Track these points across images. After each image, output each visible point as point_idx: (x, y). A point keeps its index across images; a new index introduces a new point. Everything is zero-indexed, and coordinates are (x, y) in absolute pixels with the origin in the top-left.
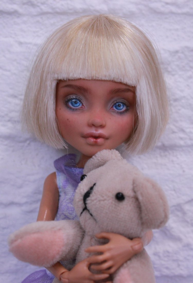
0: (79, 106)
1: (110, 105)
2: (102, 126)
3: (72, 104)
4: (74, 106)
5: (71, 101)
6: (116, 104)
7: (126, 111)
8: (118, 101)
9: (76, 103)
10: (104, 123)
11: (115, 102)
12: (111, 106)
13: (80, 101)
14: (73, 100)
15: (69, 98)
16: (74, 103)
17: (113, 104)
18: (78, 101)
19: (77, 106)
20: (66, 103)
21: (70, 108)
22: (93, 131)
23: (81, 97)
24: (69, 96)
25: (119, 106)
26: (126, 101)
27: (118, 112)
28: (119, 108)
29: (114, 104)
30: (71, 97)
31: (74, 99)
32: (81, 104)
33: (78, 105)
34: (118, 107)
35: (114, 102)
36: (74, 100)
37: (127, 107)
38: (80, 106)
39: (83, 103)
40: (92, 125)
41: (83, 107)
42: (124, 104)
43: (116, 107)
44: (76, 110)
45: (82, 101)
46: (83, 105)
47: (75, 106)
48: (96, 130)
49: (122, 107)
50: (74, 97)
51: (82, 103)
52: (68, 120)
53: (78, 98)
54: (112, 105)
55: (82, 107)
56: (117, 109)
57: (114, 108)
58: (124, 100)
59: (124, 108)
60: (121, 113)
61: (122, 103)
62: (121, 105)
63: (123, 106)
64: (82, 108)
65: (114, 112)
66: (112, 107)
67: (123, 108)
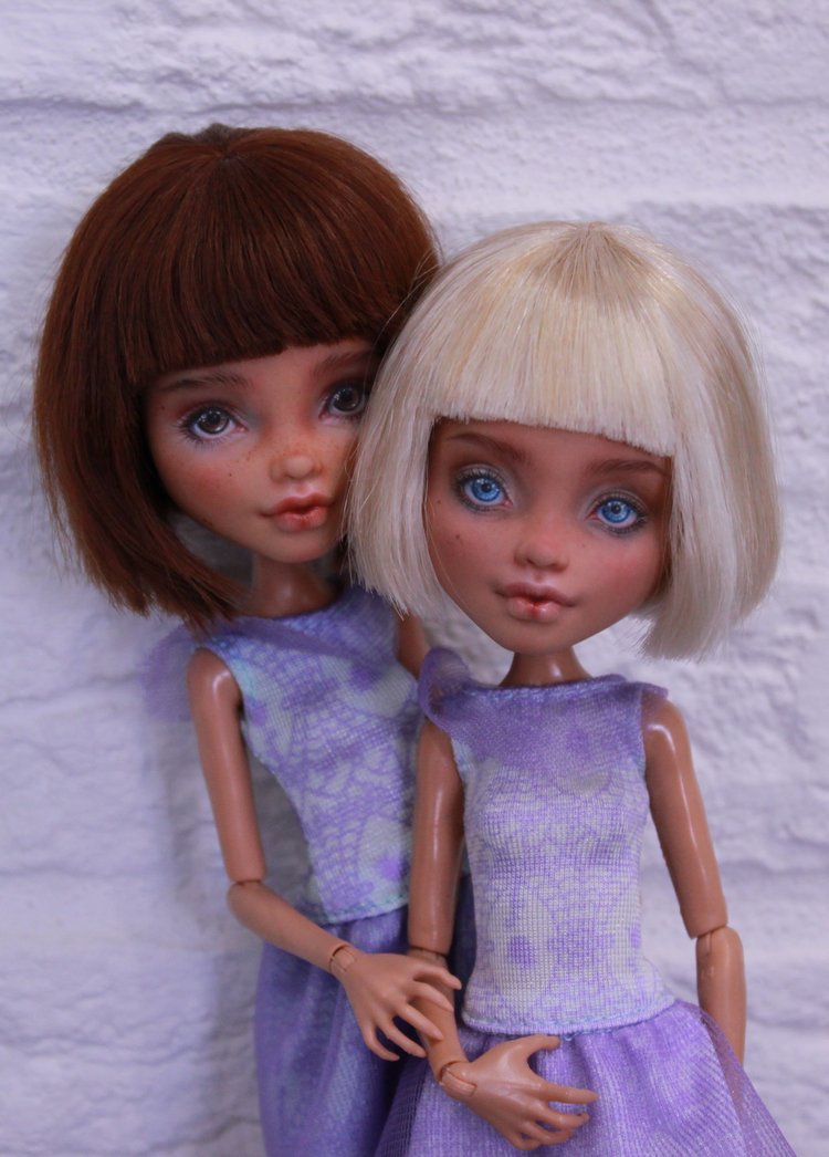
0: (494, 498)
1: (586, 506)
2: (556, 568)
3: (475, 493)
4: (481, 499)
5: (471, 483)
6: (605, 503)
7: (637, 526)
8: (613, 495)
9: (486, 489)
10: (562, 560)
11: (605, 498)
12: (591, 509)
13: (499, 485)
14: (478, 481)
15: (466, 473)
16: (480, 490)
17: (597, 503)
18: (493, 486)
19: (488, 500)
20: (458, 487)
21: (469, 504)
22: (530, 580)
23: (505, 473)
24: (469, 467)
25: (615, 510)
26: (637, 497)
27: (610, 529)
28: (615, 517)
29: (601, 504)
30: (475, 471)
31: (481, 476)
32: (501, 495)
33: (492, 495)
34: (611, 514)
35: (600, 496)
36: (481, 481)
37: (640, 514)
38: (497, 501)
39: (508, 491)
40: (526, 561)
41: (507, 503)
42: (631, 506)
43: (604, 512)
44: (486, 509)
45: (504, 486)
46: (506, 498)
47: (483, 497)
48: (539, 579)
49: (622, 515)
50: (483, 471)
51: (504, 491)
52: (458, 537)
53: (494, 475)
54: (593, 506)
55: (503, 504)
56: (608, 519)
57: (600, 516)
58: (632, 494)
59: (631, 519)
60: (620, 533)
61: (624, 501)
62: (623, 507)
63: (628, 512)
64: (502, 508)
65: (599, 526)
66: (594, 512)
67: (627, 519)
